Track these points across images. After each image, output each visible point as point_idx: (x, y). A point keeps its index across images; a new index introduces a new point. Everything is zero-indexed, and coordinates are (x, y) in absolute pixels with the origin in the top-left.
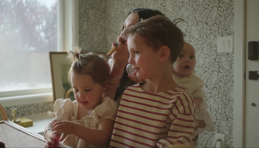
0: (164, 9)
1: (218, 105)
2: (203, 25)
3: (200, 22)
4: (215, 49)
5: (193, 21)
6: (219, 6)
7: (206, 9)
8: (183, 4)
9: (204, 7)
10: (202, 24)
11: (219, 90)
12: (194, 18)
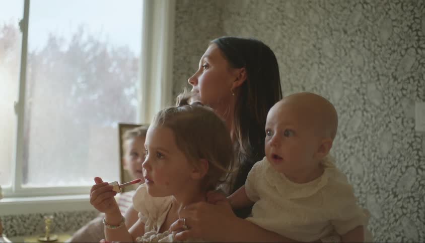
0: (320, 53)
1: (418, 231)
2: (388, 82)
3: (383, 75)
4: (412, 125)
5: (370, 73)
6: (419, 47)
7: (394, 51)
8: (353, 44)
9: (390, 49)
10: (387, 79)
11: (419, 203)
12: (372, 69)
